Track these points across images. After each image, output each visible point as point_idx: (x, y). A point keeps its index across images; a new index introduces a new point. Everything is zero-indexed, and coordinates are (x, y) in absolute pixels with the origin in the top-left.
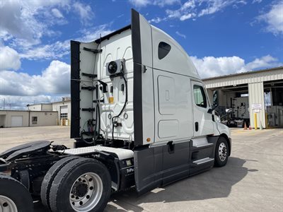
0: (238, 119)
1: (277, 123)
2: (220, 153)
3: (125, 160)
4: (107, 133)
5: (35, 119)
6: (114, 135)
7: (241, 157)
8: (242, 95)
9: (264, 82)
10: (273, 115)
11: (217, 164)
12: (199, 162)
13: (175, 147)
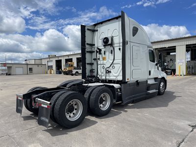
0: (168, 69)
1: (193, 72)
2: (161, 88)
3: (117, 89)
4: (102, 76)
5: (31, 69)
6: (107, 77)
7: (172, 90)
8: (171, 54)
9: (186, 45)
10: (191, 66)
11: (159, 94)
12: (151, 92)
13: (140, 84)
